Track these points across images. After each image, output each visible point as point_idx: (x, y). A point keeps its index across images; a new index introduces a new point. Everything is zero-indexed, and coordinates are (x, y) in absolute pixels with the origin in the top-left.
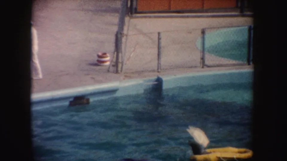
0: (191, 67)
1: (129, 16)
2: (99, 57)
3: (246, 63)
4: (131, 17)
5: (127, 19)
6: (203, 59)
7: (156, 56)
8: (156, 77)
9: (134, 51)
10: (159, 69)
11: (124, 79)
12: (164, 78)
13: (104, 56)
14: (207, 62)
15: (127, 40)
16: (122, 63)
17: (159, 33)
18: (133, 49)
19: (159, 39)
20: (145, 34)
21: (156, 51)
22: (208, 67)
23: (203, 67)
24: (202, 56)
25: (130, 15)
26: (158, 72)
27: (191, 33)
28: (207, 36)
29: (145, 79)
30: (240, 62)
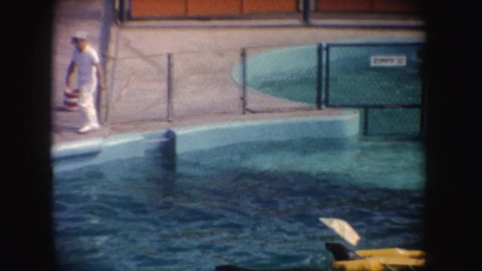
0: (225, 113)
1: (116, 23)
2: (68, 96)
3: (314, 105)
4: (121, 27)
5: (114, 30)
6: (243, 99)
7: (165, 94)
8: (164, 131)
9: (126, 86)
10: (169, 117)
11: (110, 134)
12: (179, 132)
13: (77, 94)
14: (250, 105)
15: (114, 67)
16: (107, 107)
17: (169, 57)
18: (125, 83)
19: (170, 65)
20: (145, 57)
21: (164, 86)
22: (253, 112)
23: (244, 113)
24: (242, 95)
25: (119, 22)
26: (169, 121)
27: (222, 55)
28: (250, 61)
29: (147, 133)
30: (305, 105)
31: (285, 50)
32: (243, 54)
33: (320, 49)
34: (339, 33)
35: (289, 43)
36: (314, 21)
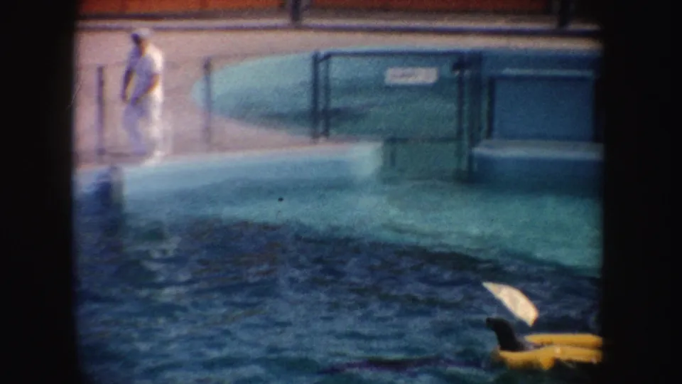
17: (100, 70)
19: (101, 82)
24: (206, 124)
27: (176, 68)
31: (268, 60)
32: (207, 66)
33: (316, 60)
34: (342, 37)
35: (273, 52)
36: (308, 21)
